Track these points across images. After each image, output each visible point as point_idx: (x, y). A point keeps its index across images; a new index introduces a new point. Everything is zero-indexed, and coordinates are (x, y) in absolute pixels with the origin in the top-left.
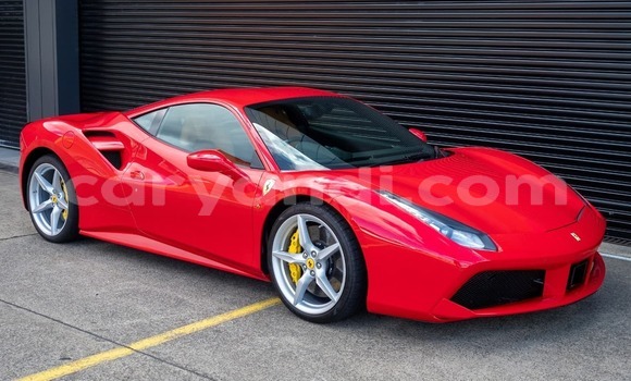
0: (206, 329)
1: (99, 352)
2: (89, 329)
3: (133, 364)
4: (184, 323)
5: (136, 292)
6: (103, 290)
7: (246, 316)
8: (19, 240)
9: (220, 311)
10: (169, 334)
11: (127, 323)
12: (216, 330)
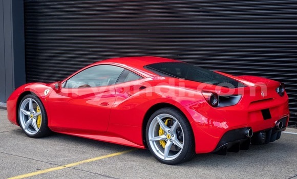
0: (96, 160)
1: (52, 167)
2: (46, 161)
3: (67, 171)
4: (87, 159)
5: (64, 150)
6: (49, 149)
7: (114, 156)
8: (6, 133)
9: (102, 155)
10: (81, 162)
11: (62, 159)
12: (101, 161)
